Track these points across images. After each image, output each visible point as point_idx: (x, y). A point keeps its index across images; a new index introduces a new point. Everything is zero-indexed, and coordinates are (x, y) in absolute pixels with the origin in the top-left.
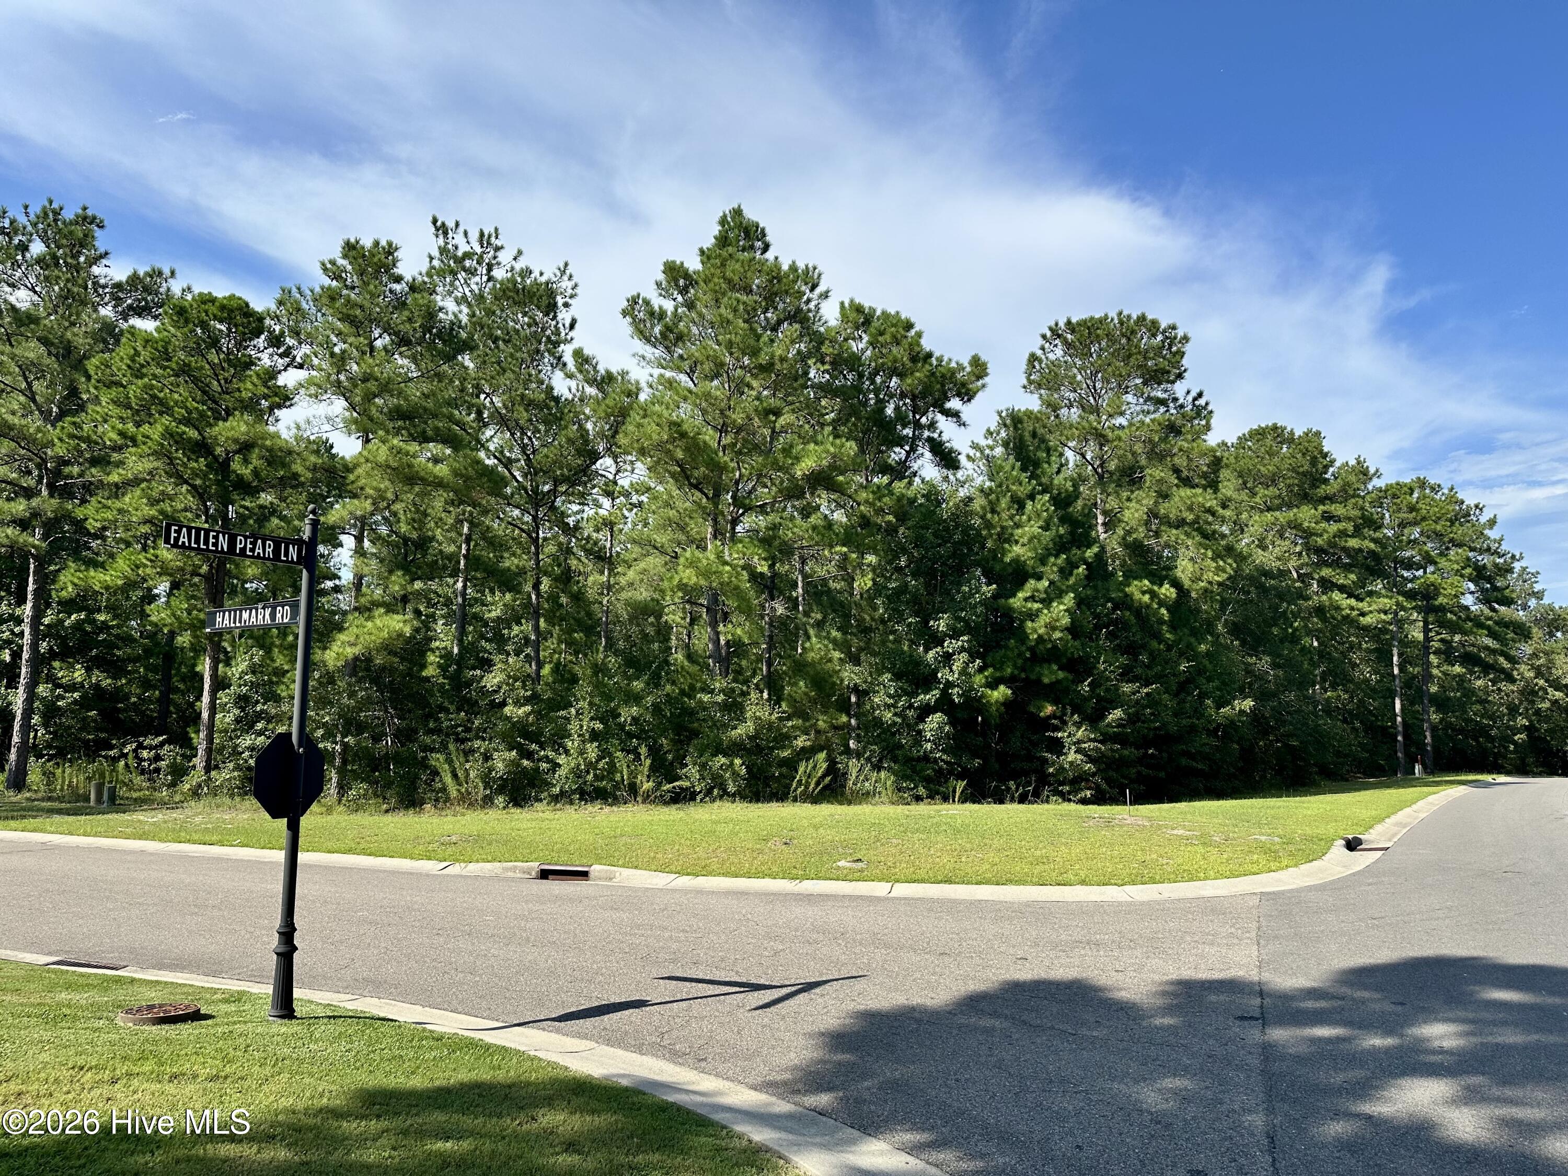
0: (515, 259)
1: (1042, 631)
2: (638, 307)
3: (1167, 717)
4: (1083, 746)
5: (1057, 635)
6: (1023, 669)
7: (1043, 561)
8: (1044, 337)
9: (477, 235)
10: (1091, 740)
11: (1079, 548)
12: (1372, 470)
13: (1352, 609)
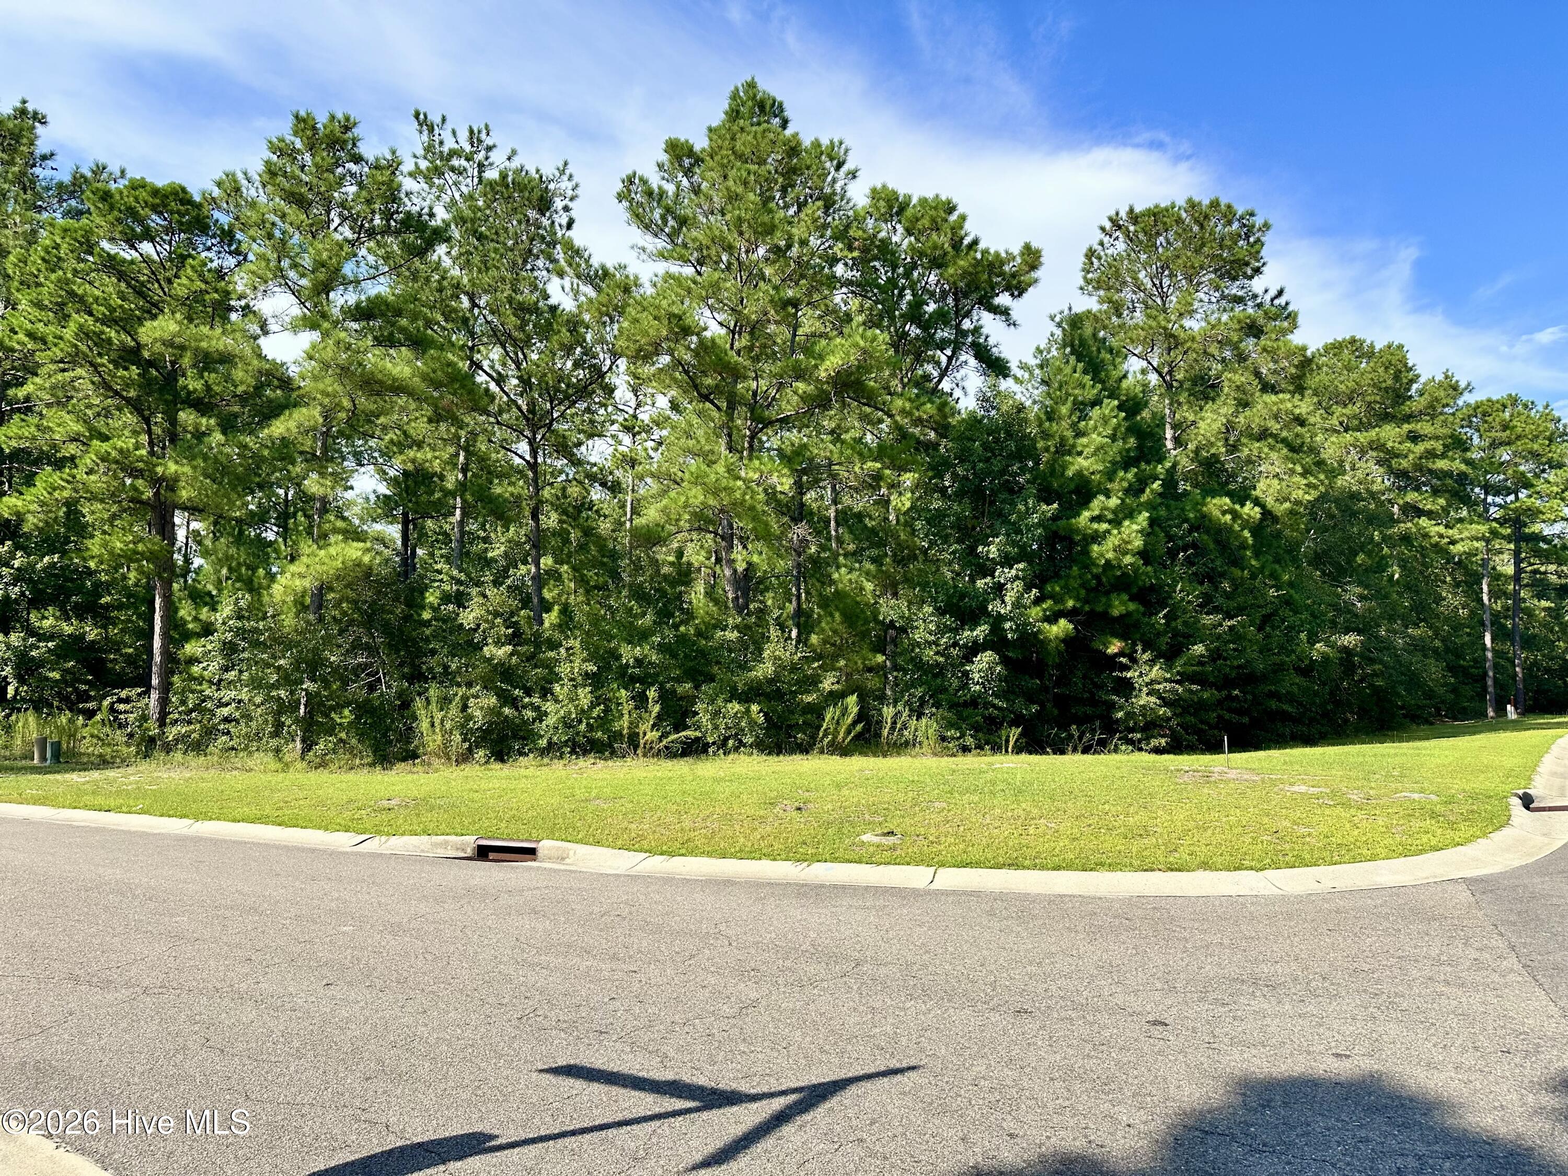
0: (509, 159)
1: (1110, 555)
2: (633, 188)
3: (1252, 653)
4: (1157, 687)
5: (1128, 559)
6: (1086, 601)
7: (1110, 475)
8: (1103, 229)
9: (467, 134)
10: (1166, 680)
11: (1148, 462)
12: (1463, 384)
13: (1441, 536)
